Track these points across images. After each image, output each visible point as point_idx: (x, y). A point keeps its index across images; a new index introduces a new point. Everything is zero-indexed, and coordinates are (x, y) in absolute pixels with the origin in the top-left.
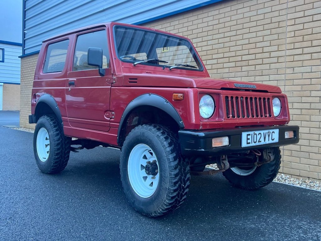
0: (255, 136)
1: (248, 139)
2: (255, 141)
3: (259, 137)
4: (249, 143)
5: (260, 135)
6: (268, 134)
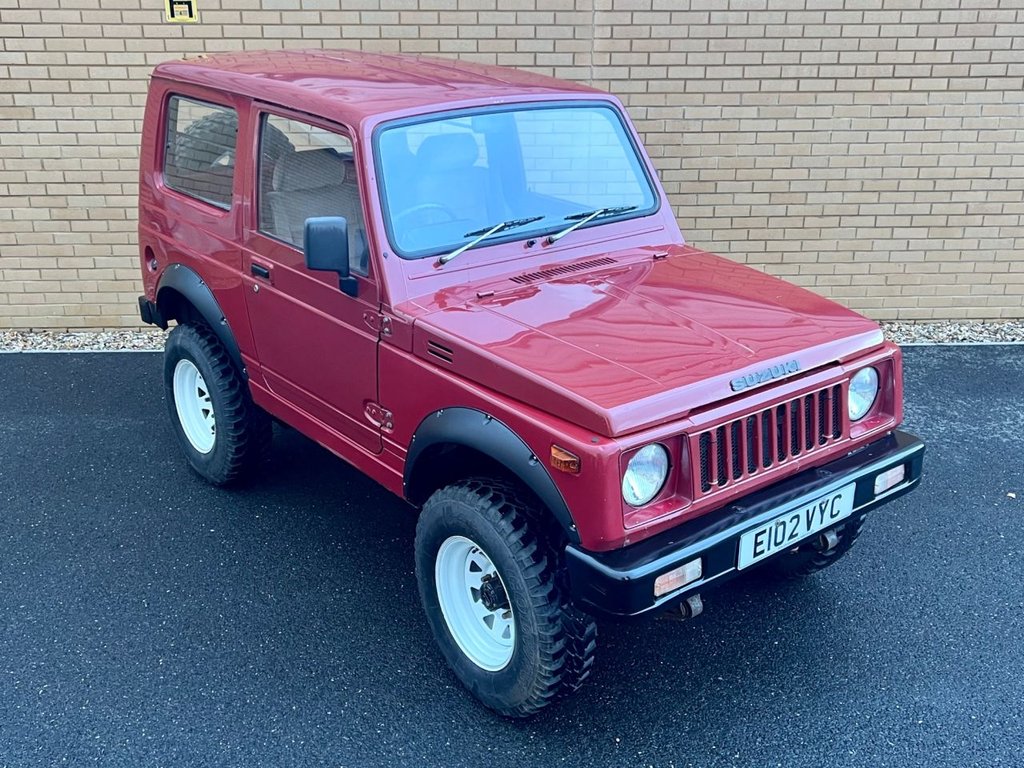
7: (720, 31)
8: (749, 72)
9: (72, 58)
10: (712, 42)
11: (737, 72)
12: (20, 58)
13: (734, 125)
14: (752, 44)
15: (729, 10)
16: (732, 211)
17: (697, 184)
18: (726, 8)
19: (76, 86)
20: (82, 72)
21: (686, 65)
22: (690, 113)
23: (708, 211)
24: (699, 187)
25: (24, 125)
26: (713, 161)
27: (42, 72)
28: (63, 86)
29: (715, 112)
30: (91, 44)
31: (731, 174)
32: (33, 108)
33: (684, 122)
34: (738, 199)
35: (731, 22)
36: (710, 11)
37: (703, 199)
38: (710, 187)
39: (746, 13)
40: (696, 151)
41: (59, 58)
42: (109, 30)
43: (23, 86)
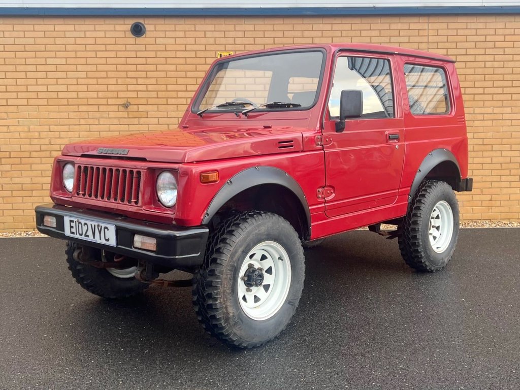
0: (80, 225)
1: (72, 227)
2: (81, 233)
3: (85, 228)
4: (73, 233)
5: (86, 226)
6: (98, 228)
7: (491, 71)
8: (506, 90)
9: (170, 87)
10: (486, 76)
11: (500, 90)
12: (143, 88)
13: (500, 117)
14: (507, 77)
15: (494, 61)
16: (501, 160)
17: (482, 146)
18: (493, 60)
19: (170, 101)
20: (174, 94)
21: (474, 87)
22: (477, 110)
23: (489, 160)
24: (483, 148)
25: (142, 121)
26: (490, 135)
27: (154, 94)
28: (164, 101)
29: (490, 110)
30: (180, 81)
31: (499, 141)
32: (147, 112)
33: (474, 115)
34: (504, 154)
35: (496, 66)
36: (485, 61)
37: (486, 154)
38: (489, 148)
39: (502, 63)
40: (481, 129)
41: (163, 88)
42: (189, 74)
43: (143, 101)
